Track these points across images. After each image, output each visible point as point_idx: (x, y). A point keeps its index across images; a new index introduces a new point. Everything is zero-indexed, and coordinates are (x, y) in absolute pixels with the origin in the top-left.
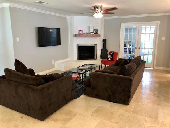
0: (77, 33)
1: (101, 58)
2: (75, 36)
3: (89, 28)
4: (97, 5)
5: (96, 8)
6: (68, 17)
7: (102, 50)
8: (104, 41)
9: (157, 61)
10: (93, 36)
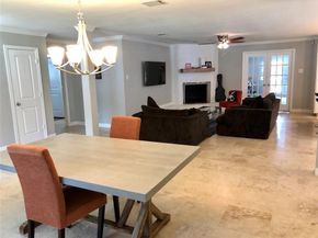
0: (183, 67)
1: (217, 100)
2: (182, 71)
3: (200, 60)
4: (221, 34)
5: (220, 38)
6: (172, 46)
7: (217, 90)
8: (220, 78)
9: (294, 103)
10: (205, 71)
